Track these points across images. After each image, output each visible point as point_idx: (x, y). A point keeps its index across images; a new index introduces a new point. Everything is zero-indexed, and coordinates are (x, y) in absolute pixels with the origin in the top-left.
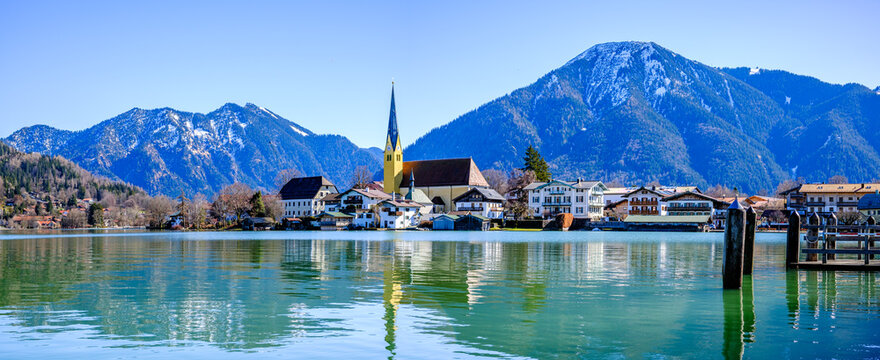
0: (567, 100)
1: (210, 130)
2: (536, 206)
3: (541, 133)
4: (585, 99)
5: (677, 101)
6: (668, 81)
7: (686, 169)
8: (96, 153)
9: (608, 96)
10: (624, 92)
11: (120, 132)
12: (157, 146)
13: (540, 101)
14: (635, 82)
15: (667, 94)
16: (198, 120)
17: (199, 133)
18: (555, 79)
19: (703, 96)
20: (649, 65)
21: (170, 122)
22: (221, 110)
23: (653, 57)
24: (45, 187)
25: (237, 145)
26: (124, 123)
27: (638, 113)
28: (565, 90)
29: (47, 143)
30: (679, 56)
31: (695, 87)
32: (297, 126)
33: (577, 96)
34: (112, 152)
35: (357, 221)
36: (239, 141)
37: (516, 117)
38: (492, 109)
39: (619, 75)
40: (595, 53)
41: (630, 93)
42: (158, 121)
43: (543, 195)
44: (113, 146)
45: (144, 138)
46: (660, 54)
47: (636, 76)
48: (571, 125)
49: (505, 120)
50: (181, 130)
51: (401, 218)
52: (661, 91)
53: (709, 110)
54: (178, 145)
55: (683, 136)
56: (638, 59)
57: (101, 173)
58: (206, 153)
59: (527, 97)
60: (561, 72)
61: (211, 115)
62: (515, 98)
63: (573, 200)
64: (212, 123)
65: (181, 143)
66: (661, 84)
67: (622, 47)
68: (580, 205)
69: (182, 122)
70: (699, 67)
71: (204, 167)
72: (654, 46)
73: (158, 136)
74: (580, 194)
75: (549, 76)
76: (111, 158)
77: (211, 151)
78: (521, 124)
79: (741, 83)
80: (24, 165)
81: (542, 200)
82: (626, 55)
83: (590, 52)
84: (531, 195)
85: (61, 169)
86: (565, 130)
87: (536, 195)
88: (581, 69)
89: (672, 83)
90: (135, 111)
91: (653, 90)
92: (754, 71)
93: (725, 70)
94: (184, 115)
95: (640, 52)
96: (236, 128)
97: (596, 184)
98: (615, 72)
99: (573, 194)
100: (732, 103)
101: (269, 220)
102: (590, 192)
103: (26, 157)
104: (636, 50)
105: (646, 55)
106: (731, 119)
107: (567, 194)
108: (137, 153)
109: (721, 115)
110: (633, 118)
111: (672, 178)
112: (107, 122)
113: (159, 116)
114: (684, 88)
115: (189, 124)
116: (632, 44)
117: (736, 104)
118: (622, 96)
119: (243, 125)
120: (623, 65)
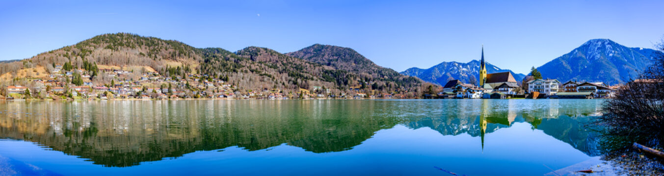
0: (580, 58)
1: (467, 68)
2: (531, 89)
3: (572, 68)
4: (586, 57)
5: (616, 58)
6: (613, 51)
7: (619, 80)
8: (432, 76)
9: (594, 56)
10: (599, 55)
11: (439, 69)
12: (451, 73)
13: (572, 58)
14: (602, 52)
15: (613, 56)
16: (464, 65)
17: (464, 69)
18: (577, 51)
19: (624, 56)
20: (607, 46)
21: (455, 66)
22: (471, 62)
23: (609, 44)
24: (410, 86)
25: (476, 73)
26: (441, 66)
27: (603, 62)
28: (580, 54)
29: (417, 73)
30: (617, 44)
31: (622, 53)
32: (495, 67)
33: (584, 56)
34: (437, 75)
35: (458, 95)
36: (477, 72)
37: (564, 63)
38: (556, 61)
39: (597, 49)
40: (590, 42)
41: (601, 55)
42: (451, 65)
43: (534, 85)
44: (437, 73)
45: (447, 71)
46: (611, 43)
47: (603, 50)
48: (582, 65)
49: (560, 64)
50: (458, 68)
51: (475, 94)
52: (611, 55)
53: (626, 61)
54: (457, 73)
55: (618, 69)
56: (604, 45)
57: (433, 82)
58: (466, 76)
59: (568, 57)
60: (579, 49)
61: (468, 64)
62: (564, 57)
63: (545, 87)
64: (468, 66)
65: (458, 72)
66: (611, 53)
67: (598, 40)
68: (547, 89)
69: (459, 66)
70: (624, 47)
71: (466, 80)
72: (609, 40)
73: (451, 70)
74: (547, 84)
75: (575, 50)
76: (436, 77)
77: (468, 75)
78: (565, 65)
79: (637, 52)
80: (404, 79)
81: (533, 87)
82: (600, 43)
83: (588, 42)
84: (529, 85)
85: (415, 80)
86: (580, 67)
87: (531, 85)
88: (585, 48)
89: (615, 52)
90: (444, 63)
91: (608, 54)
92: (641, 49)
93: (632, 48)
94: (459, 64)
95: (604, 42)
96: (476, 68)
97: (554, 80)
98: (596, 48)
99: (545, 84)
100: (634, 59)
101: (433, 95)
102: (551, 84)
103: (405, 77)
104: (603, 42)
105: (606, 43)
106: (633, 64)
107: (542, 84)
108: (444, 76)
109: (630, 63)
110: (602, 63)
111: (614, 83)
112: (435, 66)
113: (451, 64)
114: (618, 54)
115: (461, 67)
116: (602, 39)
117: (635, 59)
118: (598, 56)
119: (478, 67)
120: (599, 46)
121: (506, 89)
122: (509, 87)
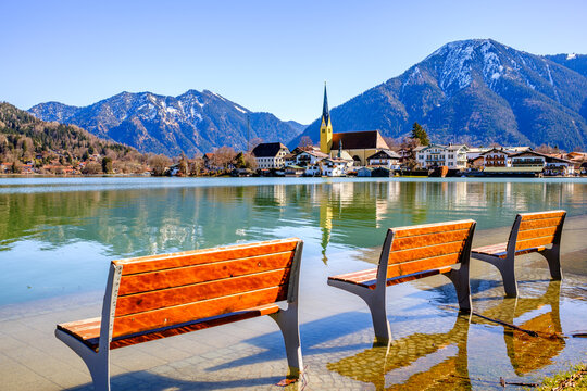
0: (426, 85)
1: (178, 108)
2: (421, 161)
3: (408, 110)
4: (439, 83)
5: (508, 83)
6: (501, 68)
7: (515, 133)
8: (96, 123)
9: (456, 81)
10: (468, 77)
11: (114, 109)
12: (141, 119)
13: (407, 88)
14: (477, 70)
15: (501, 78)
16: (170, 101)
17: (170, 110)
18: (417, 69)
19: (528, 78)
20: (487, 56)
21: (150, 102)
22: (186, 94)
23: (490, 50)
24: (63, 146)
25: (198, 118)
26: (117, 102)
27: (479, 92)
28: (425, 78)
29: (59, 114)
30: (510, 48)
31: (523, 71)
32: (239, 106)
33: (433, 82)
34: (108, 122)
35: (308, 171)
36: (199, 116)
37: (390, 98)
38: (373, 93)
39: (464, 65)
40: (447, 50)
41: (472, 79)
42: (141, 101)
43: (426, 154)
44: (109, 118)
45: (131, 113)
46: (495, 47)
47: (477, 66)
48: (430, 103)
49: (382, 101)
50: (157, 108)
52: (496, 76)
53: (533, 88)
54: (156, 118)
55: (512, 108)
56: (479, 53)
57: (101, 136)
58: (176, 124)
59: (398, 84)
60: (422, 65)
61: (179, 98)
62: (389, 85)
63: (446, 157)
64: (180, 103)
65: (158, 117)
66: (497, 71)
67: (466, 44)
68: (451, 160)
69: (158, 102)
70: (526, 56)
71: (174, 133)
72: (491, 41)
73: (142, 111)
74: (451, 153)
75: (413, 68)
76: (108, 126)
77: (180, 123)
78: (393, 103)
79: (560, 66)
80: (46, 131)
81: (425, 158)
82: (470, 50)
83: (443, 49)
84: (417, 155)
85: (74, 133)
86: (424, 107)
87: (421, 154)
88: (436, 62)
89: (504, 70)
90: (125, 94)
91: (490, 75)
92: (570, 56)
93: (547, 57)
94: (160, 97)
95: (480, 47)
96: (196, 107)
97: (462, 147)
98: (461, 63)
99: (447, 154)
100: (552, 82)
101: (248, 170)
102: (458, 152)
103: (48, 124)
104: (477, 46)
105: (485, 49)
106: (550, 94)
107: (442, 153)
108: (125, 123)
109: (542, 92)
110: (475, 97)
111: (504, 139)
112: (104, 101)
113: (142, 98)
114: (514, 73)
115: (163, 104)
116: (474, 41)
117: (555, 82)
118: (467, 80)
119: (202, 105)
120: (467, 58)
121: (383, 161)
122: (389, 157)
